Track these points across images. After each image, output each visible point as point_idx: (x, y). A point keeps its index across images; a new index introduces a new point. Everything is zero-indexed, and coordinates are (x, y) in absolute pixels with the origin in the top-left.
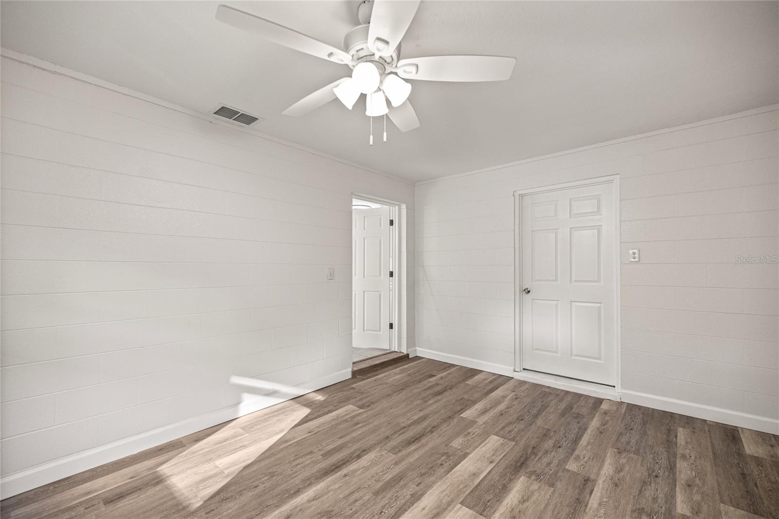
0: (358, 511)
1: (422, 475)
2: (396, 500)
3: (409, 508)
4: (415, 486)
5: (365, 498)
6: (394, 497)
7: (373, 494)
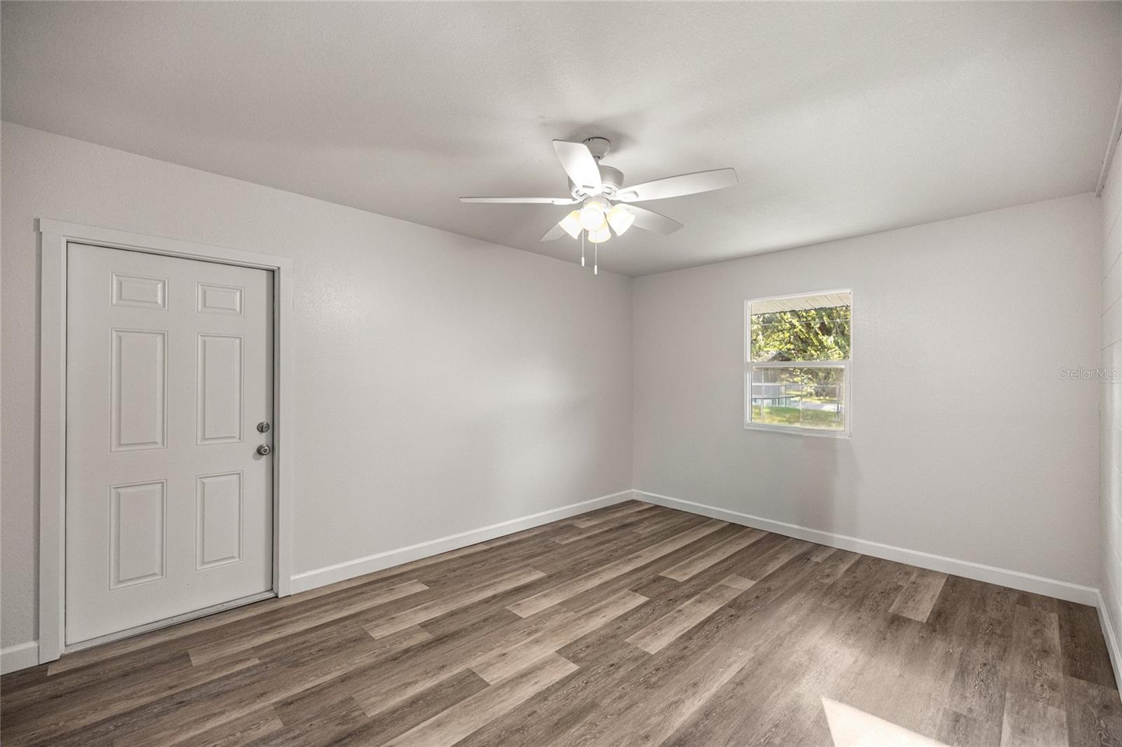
0: (614, 687)
1: (521, 729)
2: (568, 696)
3: (553, 685)
4: (539, 711)
5: (609, 701)
6: (570, 700)
7: (599, 705)
